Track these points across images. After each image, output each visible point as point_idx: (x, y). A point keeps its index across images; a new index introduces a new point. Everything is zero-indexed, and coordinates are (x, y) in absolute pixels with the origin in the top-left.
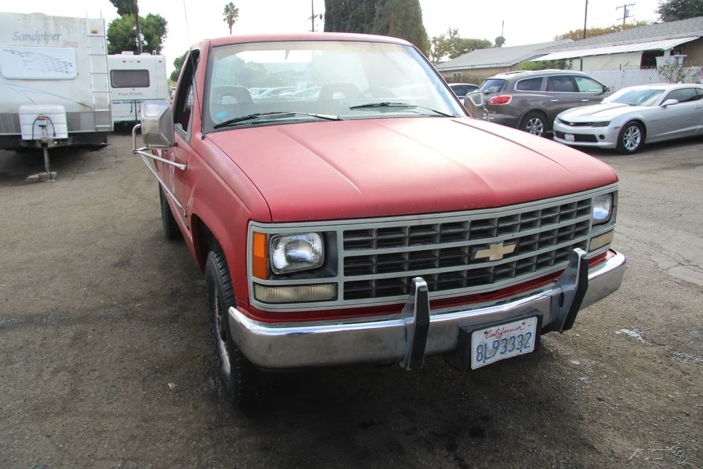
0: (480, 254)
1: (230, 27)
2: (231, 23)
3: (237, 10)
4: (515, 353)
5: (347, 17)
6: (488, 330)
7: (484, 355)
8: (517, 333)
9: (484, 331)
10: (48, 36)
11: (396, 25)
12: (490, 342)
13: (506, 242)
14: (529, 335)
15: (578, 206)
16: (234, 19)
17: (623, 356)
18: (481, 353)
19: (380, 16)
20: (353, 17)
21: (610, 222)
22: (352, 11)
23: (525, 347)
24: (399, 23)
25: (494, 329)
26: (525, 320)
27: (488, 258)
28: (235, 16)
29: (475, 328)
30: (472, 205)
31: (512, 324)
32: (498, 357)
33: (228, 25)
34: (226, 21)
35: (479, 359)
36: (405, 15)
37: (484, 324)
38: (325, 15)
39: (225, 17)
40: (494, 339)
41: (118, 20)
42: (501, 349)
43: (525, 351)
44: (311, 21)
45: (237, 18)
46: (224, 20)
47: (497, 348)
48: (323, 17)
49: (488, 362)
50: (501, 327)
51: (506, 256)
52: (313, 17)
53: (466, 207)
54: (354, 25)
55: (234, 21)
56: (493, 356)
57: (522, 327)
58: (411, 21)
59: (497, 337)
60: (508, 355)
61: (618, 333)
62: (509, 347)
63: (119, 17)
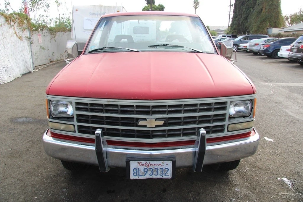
0: (141, 123)
1: (195, 10)
2: (196, 8)
3: (199, 2)
4: (159, 177)
5: (244, 5)
6: (140, 162)
7: (138, 173)
8: (159, 167)
9: (137, 162)
10: (101, 13)
11: (266, 9)
12: (142, 168)
13: (157, 119)
14: (167, 169)
15: (215, 105)
16: (197, 6)
17: (269, 193)
18: (136, 172)
19: (259, 5)
20: (247, 5)
21: (250, 116)
22: (246, 3)
23: (165, 175)
24: (268, 8)
25: (143, 162)
26: (164, 162)
27: (147, 126)
28: (198, 5)
29: (131, 159)
30: (137, 97)
31: (155, 162)
32: (147, 176)
33: (195, 9)
34: (194, 7)
35: (135, 175)
36: (271, 4)
37: (139, 158)
38: (235, 5)
39: (194, 5)
40: (144, 167)
41: (146, 6)
42: (149, 173)
43: (165, 177)
44: (229, 7)
45: (199, 6)
46: (193, 6)
47: (147, 172)
48: (233, 5)
49: (141, 178)
50: (148, 162)
51: (157, 126)
52: (230, 6)
53: (133, 98)
54: (247, 9)
55: (197, 7)
56: (144, 175)
57: (162, 164)
58: (274, 7)
59: (146, 167)
60: (154, 177)
61: (279, 179)
62: (155, 173)
63: (147, 5)
